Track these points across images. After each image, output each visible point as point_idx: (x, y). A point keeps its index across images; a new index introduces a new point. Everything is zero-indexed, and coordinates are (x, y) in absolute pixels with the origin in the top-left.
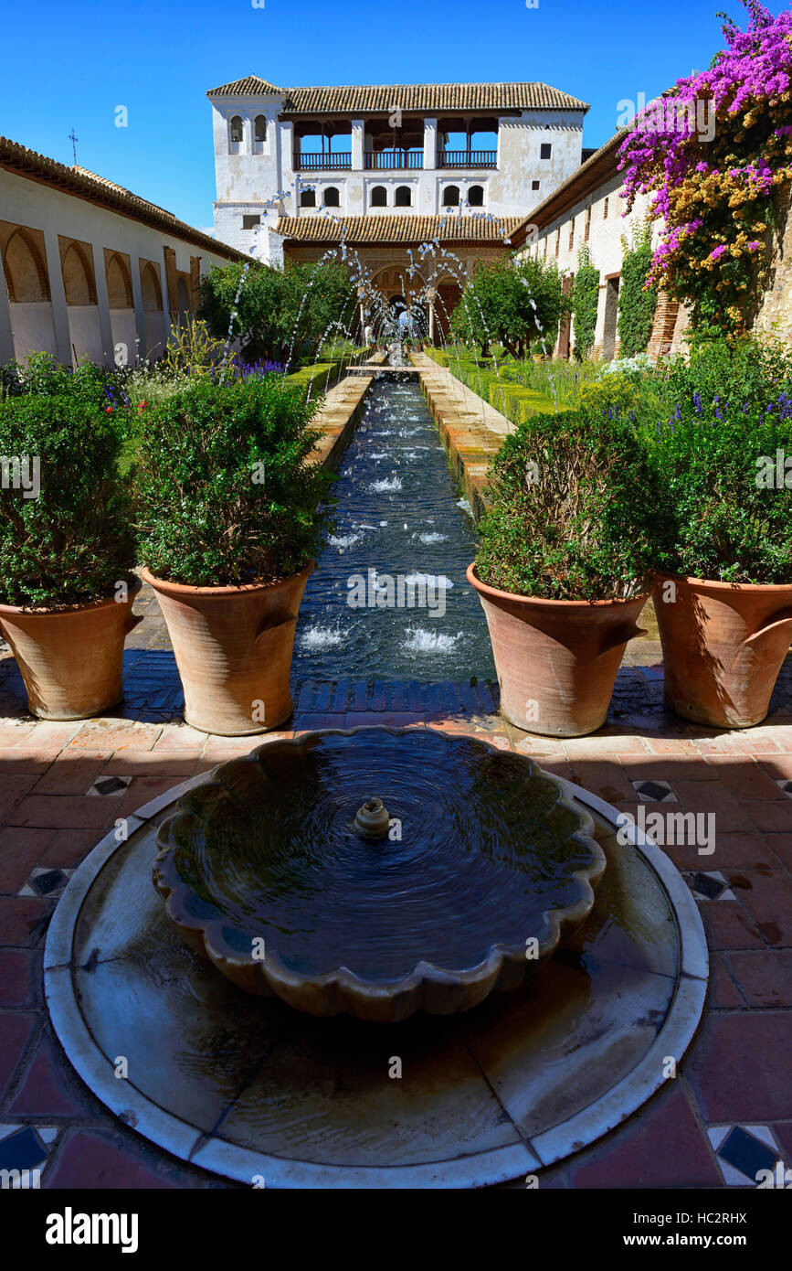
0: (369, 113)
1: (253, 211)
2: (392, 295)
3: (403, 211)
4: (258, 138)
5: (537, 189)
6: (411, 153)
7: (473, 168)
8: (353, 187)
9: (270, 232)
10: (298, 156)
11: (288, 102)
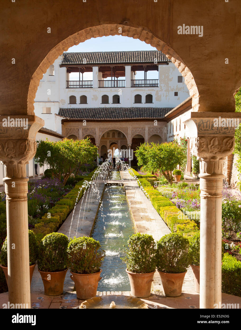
0: (100, 64)
1: (47, 105)
3: (116, 106)
4: (50, 74)
5: (177, 96)
6: (119, 81)
7: (148, 87)
8: (93, 95)
9: (56, 116)
10: (68, 82)
11: (64, 59)
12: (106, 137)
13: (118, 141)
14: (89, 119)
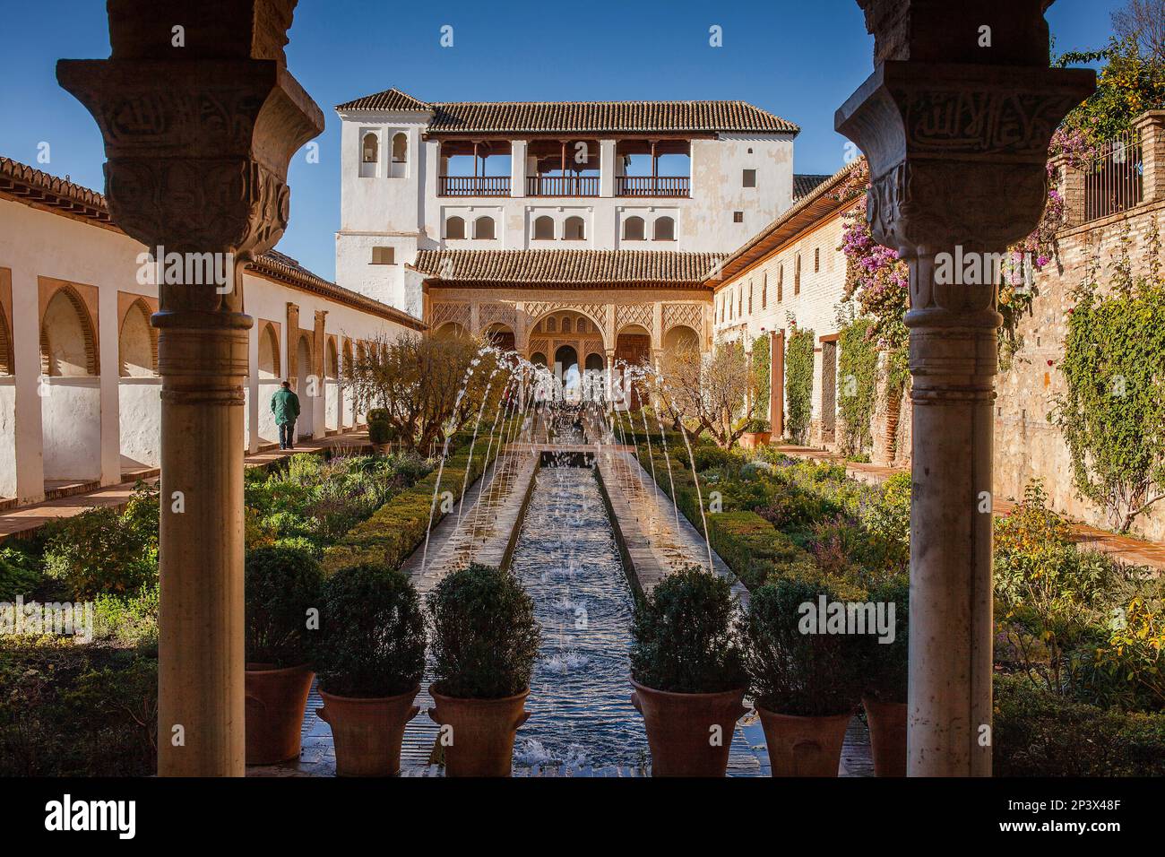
0: (532, 133)
1: (385, 242)
2: (559, 345)
3: (574, 245)
4: (396, 159)
5: (741, 221)
6: (584, 178)
7: (661, 196)
8: (512, 217)
9: (407, 269)
10: (444, 180)
11: (435, 118)
12: (544, 329)
13: (577, 342)
14: (499, 279)
